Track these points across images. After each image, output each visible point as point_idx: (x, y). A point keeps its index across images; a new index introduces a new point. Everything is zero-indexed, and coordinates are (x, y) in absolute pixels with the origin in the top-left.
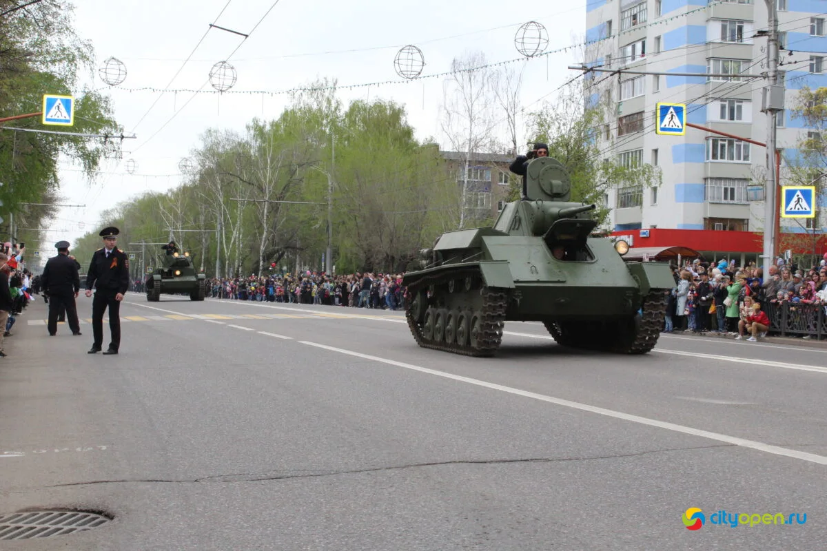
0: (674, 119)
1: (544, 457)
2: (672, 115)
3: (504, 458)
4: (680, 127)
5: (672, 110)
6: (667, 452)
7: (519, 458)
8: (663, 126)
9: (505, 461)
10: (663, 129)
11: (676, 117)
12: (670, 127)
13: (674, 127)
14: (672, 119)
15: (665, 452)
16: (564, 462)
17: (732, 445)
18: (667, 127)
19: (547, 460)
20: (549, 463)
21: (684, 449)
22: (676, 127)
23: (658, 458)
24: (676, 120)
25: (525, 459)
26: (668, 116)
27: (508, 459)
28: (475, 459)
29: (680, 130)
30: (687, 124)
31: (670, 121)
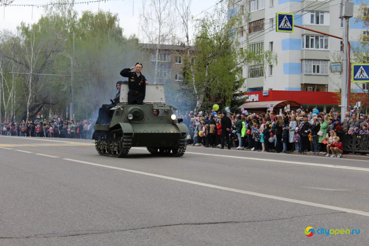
1: (235, 221)
3: (210, 221)
4: (291, 28)
5: (285, 17)
6: (307, 217)
7: (219, 221)
8: (280, 27)
9: (211, 223)
10: (280, 29)
12: (285, 27)
13: (287, 27)
14: (286, 22)
15: (306, 217)
16: (247, 223)
17: (344, 212)
18: (283, 27)
19: (237, 222)
20: (238, 224)
21: (316, 215)
22: (289, 28)
23: (302, 220)
25: (223, 222)
27: (213, 222)
28: (194, 222)
29: (291, 30)
30: (295, 26)
31: (285, 24)
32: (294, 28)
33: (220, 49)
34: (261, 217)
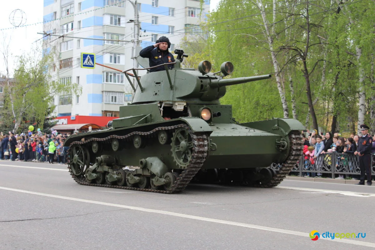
0: (90, 61)
1: (39, 218)
2: (89, 59)
4: (93, 65)
5: (88, 56)
6: (99, 213)
7: (26, 219)
8: (84, 64)
10: (84, 66)
11: (91, 60)
12: (88, 64)
13: (90, 65)
15: (98, 213)
16: (50, 220)
17: (128, 209)
18: (86, 64)
20: (42, 220)
21: (106, 211)
22: (91, 65)
23: (94, 216)
24: (91, 62)
26: (87, 59)
29: (93, 66)
30: (96, 64)
31: (88, 62)
32: (96, 66)
33: (35, 81)
34: (61, 214)
